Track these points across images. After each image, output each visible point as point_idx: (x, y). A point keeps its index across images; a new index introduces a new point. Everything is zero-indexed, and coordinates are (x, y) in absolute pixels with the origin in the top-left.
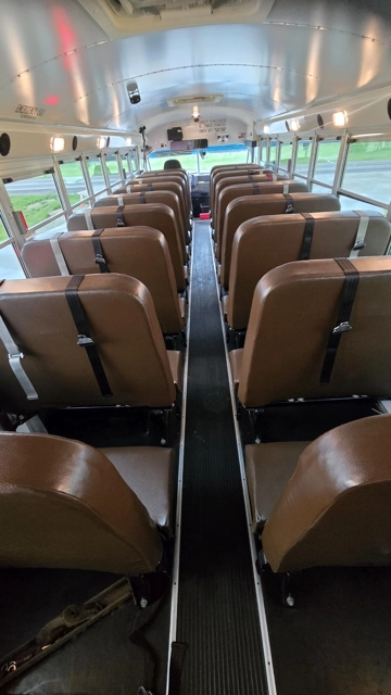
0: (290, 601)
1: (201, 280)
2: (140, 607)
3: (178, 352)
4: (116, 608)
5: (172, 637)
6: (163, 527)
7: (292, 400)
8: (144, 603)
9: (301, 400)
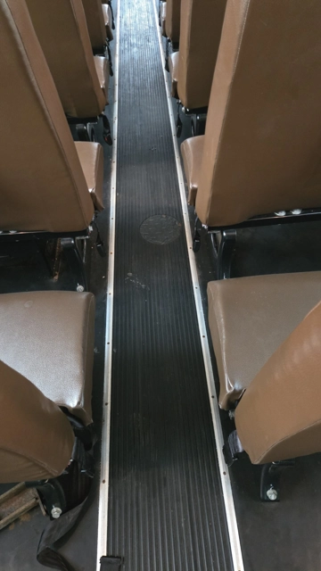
0: (271, 494)
1: (134, 40)
2: (52, 519)
3: (96, 145)
4: (16, 520)
5: (102, 550)
6: (75, 409)
7: (282, 214)
8: (56, 512)
9: (297, 212)
